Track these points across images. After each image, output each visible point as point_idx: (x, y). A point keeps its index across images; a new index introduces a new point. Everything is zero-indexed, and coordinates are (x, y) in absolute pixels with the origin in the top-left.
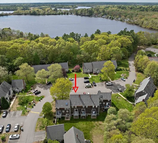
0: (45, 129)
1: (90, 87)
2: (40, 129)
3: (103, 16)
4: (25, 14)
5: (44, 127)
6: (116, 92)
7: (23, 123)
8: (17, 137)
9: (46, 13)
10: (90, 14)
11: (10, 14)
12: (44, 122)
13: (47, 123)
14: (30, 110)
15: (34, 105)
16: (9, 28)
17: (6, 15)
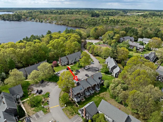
0: (75, 113)
2: (72, 116)
3: (32, 20)
5: (73, 113)
6: (96, 71)
7: (53, 118)
10: (18, 18)
12: (70, 110)
13: (73, 109)
14: (49, 107)
15: (48, 101)
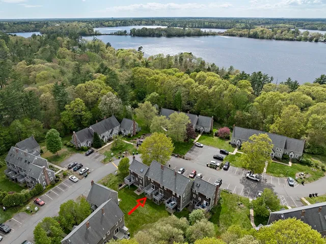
1: (214, 168)
4: (241, 36)
7: (94, 170)
8: (74, 180)
9: (275, 37)
11: (220, 34)
14: (114, 161)
15: (123, 157)
16: (190, 53)
17: (214, 34)
